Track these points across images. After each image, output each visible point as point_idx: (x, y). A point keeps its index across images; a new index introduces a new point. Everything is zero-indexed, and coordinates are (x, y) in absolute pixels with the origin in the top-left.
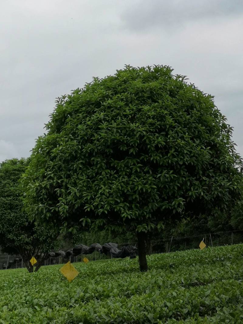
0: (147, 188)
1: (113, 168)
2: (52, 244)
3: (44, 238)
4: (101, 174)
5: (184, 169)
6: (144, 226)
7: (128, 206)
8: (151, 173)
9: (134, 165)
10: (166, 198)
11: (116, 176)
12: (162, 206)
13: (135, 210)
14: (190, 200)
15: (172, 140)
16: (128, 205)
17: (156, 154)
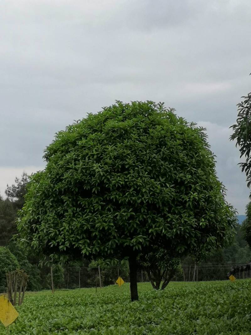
0: (104, 226)
1: (79, 206)
2: (170, 261)
3: (161, 255)
4: (67, 212)
5: (145, 207)
6: (107, 262)
7: (88, 243)
8: (112, 211)
9: (97, 203)
10: (128, 234)
11: (80, 213)
12: (124, 243)
13: (96, 246)
14: (152, 237)
15: (131, 179)
16: (88, 241)
17: (116, 192)
